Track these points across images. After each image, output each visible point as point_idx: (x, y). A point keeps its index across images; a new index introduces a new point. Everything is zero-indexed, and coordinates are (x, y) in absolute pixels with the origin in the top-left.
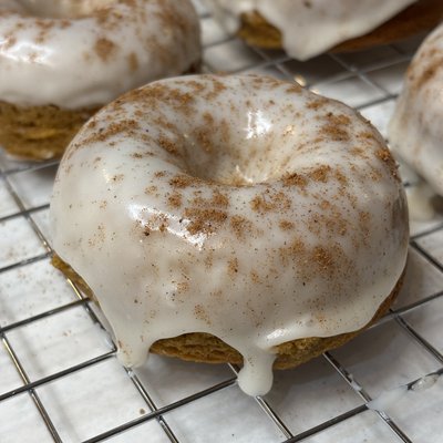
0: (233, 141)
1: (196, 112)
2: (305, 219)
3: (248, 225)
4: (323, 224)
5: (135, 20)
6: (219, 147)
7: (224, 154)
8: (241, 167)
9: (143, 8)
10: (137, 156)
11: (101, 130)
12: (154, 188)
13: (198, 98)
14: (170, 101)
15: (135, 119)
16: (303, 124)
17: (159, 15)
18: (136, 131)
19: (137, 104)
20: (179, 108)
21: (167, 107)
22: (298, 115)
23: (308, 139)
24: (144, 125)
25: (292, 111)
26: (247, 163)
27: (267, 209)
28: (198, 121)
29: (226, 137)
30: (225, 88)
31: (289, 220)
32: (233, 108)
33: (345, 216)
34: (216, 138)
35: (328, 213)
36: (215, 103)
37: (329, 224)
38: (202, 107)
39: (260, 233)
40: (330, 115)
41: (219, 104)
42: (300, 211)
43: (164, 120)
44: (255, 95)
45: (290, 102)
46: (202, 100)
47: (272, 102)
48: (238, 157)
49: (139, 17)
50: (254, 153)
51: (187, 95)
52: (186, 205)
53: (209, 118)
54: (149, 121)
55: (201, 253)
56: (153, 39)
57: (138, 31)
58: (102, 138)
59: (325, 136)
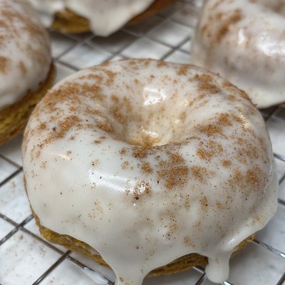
0: (135, 110)
1: (106, 96)
2: (235, 155)
3: (204, 171)
4: (246, 155)
5: (12, 37)
6: (127, 117)
7: (130, 121)
8: (144, 126)
9: (12, 26)
10: (97, 142)
11: (54, 129)
12: (127, 163)
13: (102, 86)
14: (87, 93)
15: (73, 114)
16: (182, 87)
17: (25, 29)
18: (81, 123)
19: (66, 102)
20: (94, 97)
21: (87, 99)
22: (175, 81)
23: (193, 97)
24: (82, 116)
25: (170, 80)
26: (148, 123)
27: (210, 156)
28: (109, 102)
29: (130, 109)
30: (116, 74)
31: (226, 159)
32: (128, 87)
33: (254, 145)
34: (123, 111)
35: (244, 146)
36: (114, 86)
37: (248, 153)
38: (107, 92)
39: (213, 173)
40: (197, 76)
41: (117, 86)
42: (230, 151)
43: (90, 109)
44: (138, 74)
45: (164, 74)
46: (105, 87)
47: (152, 77)
48: (141, 120)
49: (14, 34)
50: (151, 115)
51: (94, 86)
52: (155, 170)
53: (115, 99)
54: (83, 113)
55: (181, 200)
56: (29, 48)
57: (18, 45)
58: (61, 136)
59: (204, 92)
